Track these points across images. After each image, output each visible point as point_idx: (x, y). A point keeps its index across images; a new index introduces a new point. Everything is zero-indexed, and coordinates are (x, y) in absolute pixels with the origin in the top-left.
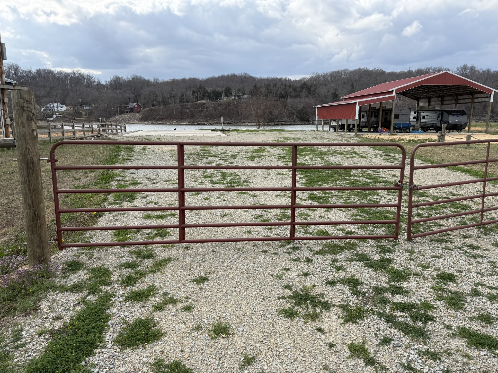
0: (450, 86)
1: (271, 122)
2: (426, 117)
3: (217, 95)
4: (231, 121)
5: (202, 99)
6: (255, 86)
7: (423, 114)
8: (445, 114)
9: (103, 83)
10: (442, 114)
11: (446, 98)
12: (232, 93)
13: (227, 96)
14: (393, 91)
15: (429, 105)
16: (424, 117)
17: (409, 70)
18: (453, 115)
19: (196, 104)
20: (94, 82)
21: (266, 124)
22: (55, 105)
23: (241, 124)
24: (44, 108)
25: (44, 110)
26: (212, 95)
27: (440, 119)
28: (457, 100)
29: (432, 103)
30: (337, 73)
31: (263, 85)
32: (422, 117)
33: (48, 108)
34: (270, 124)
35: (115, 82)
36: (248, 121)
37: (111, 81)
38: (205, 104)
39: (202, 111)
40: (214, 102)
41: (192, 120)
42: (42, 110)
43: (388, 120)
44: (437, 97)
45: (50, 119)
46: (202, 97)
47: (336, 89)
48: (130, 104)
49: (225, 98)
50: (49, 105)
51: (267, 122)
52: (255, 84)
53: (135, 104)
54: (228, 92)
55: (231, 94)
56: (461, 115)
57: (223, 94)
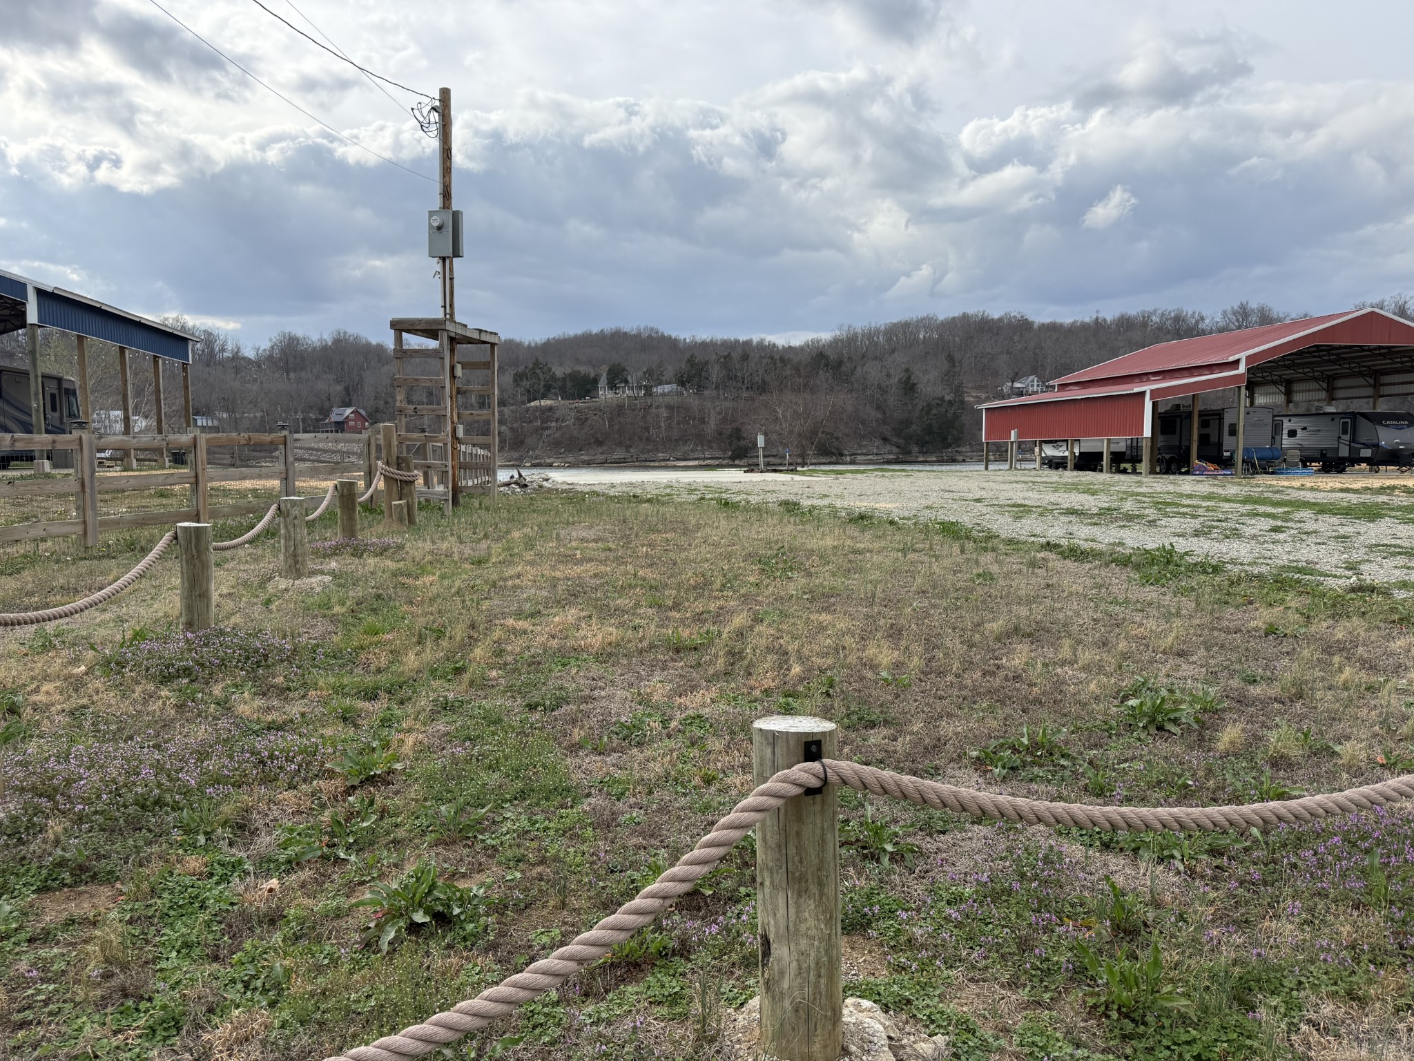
1: (740, 457)
2: (1299, 432)
3: (583, 387)
4: (628, 455)
5: (544, 397)
6: (691, 361)
7: (1287, 425)
8: (1363, 424)
9: (249, 353)
10: (1351, 422)
11: (1340, 383)
12: (629, 378)
13: (612, 386)
14: (1237, 362)
15: (1289, 401)
16: (1292, 434)
17: (1097, 319)
18: (1387, 426)
19: (528, 410)
20: (223, 350)
21: (725, 462)
22: (112, 414)
23: (657, 464)
26: (569, 384)
27: (1347, 437)
28: (1377, 386)
29: (1297, 397)
30: (906, 325)
31: (714, 356)
32: (1285, 432)
34: (737, 462)
35: (283, 351)
36: (679, 455)
37: (272, 347)
38: (550, 409)
39: (543, 429)
40: (579, 404)
41: (515, 455)
44: (1315, 379)
46: (542, 390)
47: (907, 370)
48: (335, 410)
49: (605, 395)
51: (727, 458)
52: (692, 356)
53: (349, 411)
54: (617, 377)
55: (626, 382)
56: (1408, 426)
57: (603, 382)
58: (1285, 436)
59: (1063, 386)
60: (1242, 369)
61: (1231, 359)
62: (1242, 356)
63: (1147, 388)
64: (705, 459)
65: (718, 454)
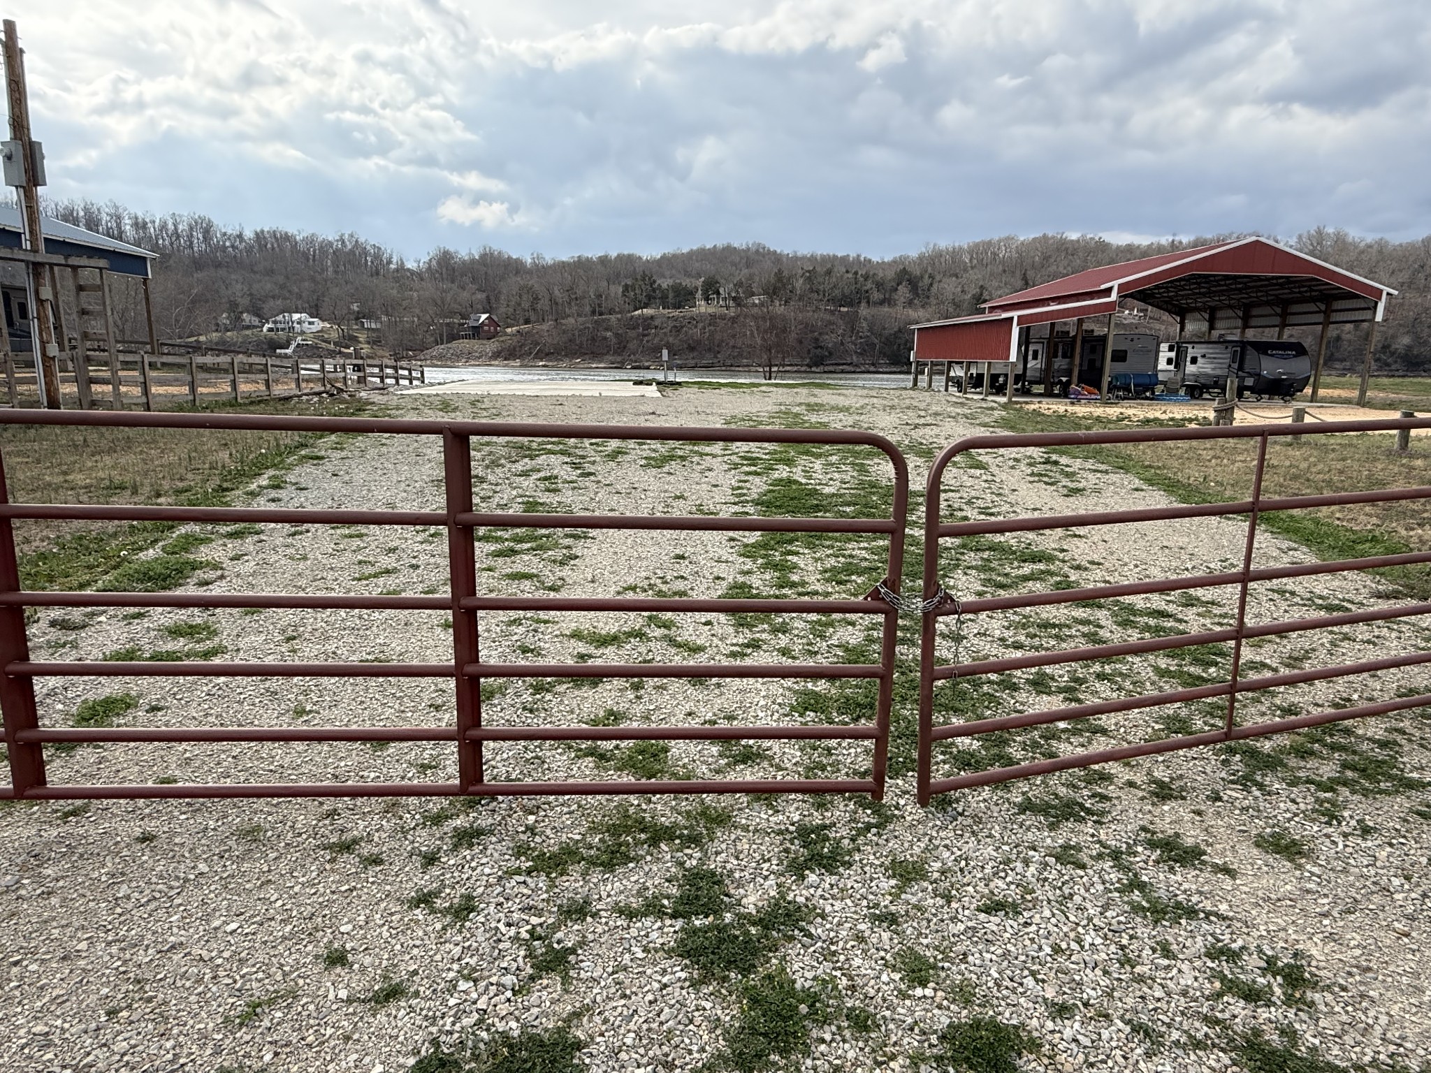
0: (1267, 279)
1: (817, 366)
2: (1199, 359)
3: (683, 297)
4: (715, 361)
5: (646, 306)
6: (779, 275)
7: (1191, 352)
8: (1251, 353)
9: (410, 265)
10: (1241, 352)
11: (1255, 312)
12: (721, 291)
13: (707, 299)
14: (1110, 289)
15: (1212, 327)
16: (1194, 361)
18: (1272, 355)
19: (632, 317)
20: (389, 262)
21: (803, 369)
22: (296, 316)
23: (741, 369)
24: (271, 325)
25: (270, 330)
26: (671, 295)
27: (1236, 366)
28: (1284, 315)
29: (1219, 324)
30: (988, 245)
31: (800, 272)
32: (1189, 359)
33: (279, 326)
34: (813, 369)
35: (439, 263)
37: (430, 261)
38: (652, 318)
39: (645, 335)
40: (676, 313)
41: (619, 359)
42: (265, 329)
43: (1098, 364)
44: (1230, 307)
45: (283, 351)
46: (645, 300)
47: (982, 287)
48: (473, 316)
49: (702, 307)
50: (280, 318)
51: (808, 365)
52: (780, 270)
53: (484, 316)
54: (711, 290)
55: (718, 293)
56: (1295, 356)
57: (699, 294)
58: (1188, 363)
59: (992, 309)
60: (1114, 296)
61: (1103, 287)
62: (1115, 284)
63: (1015, 314)
64: (784, 366)
65: (796, 361)
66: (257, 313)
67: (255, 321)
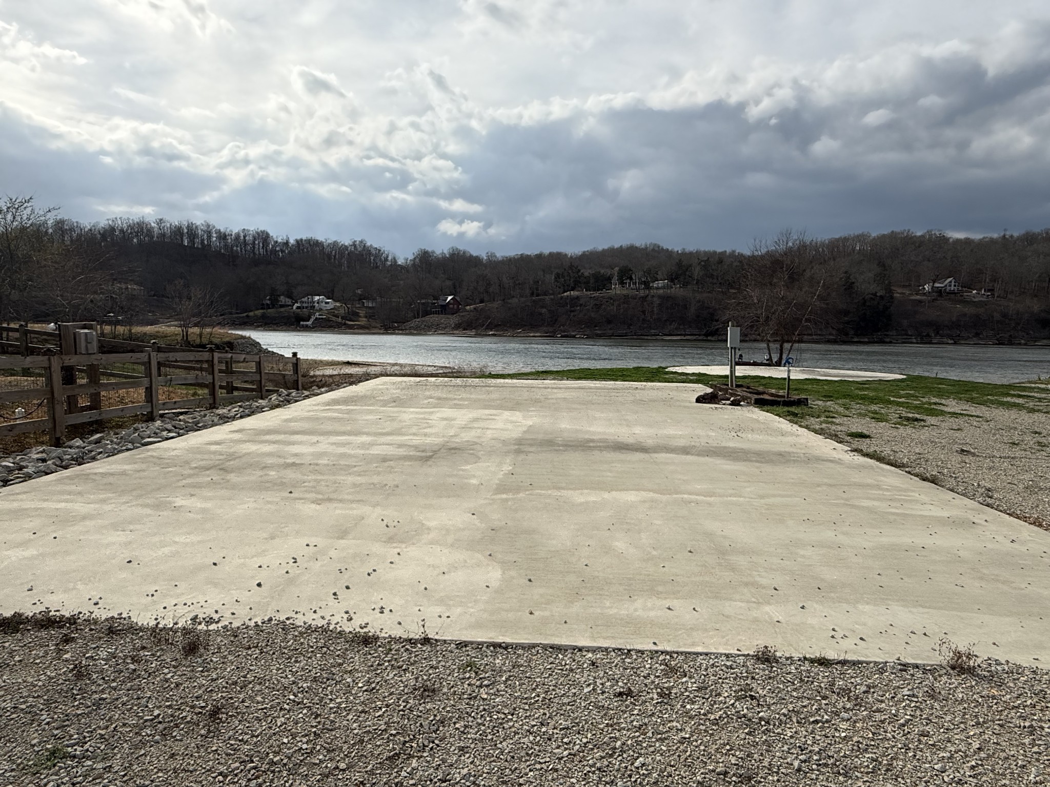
3: (602, 282)
4: (628, 331)
5: (573, 289)
6: (679, 265)
9: (400, 262)
12: (633, 277)
13: (622, 283)
19: (562, 298)
20: (386, 259)
21: (701, 338)
22: (317, 298)
23: (649, 338)
24: (299, 305)
25: (298, 308)
26: (592, 281)
30: (845, 240)
31: (696, 261)
33: (305, 305)
34: (709, 338)
35: (420, 260)
36: (667, 331)
37: (415, 259)
38: (578, 298)
39: (572, 311)
40: (597, 294)
41: (551, 329)
42: (295, 307)
45: (305, 323)
46: (572, 285)
47: (847, 272)
48: (442, 298)
49: (616, 289)
50: (305, 299)
51: (704, 335)
52: (680, 260)
53: (449, 297)
54: (624, 276)
55: (631, 279)
57: (615, 280)
64: (685, 335)
65: (696, 331)
66: (290, 296)
67: (289, 301)
